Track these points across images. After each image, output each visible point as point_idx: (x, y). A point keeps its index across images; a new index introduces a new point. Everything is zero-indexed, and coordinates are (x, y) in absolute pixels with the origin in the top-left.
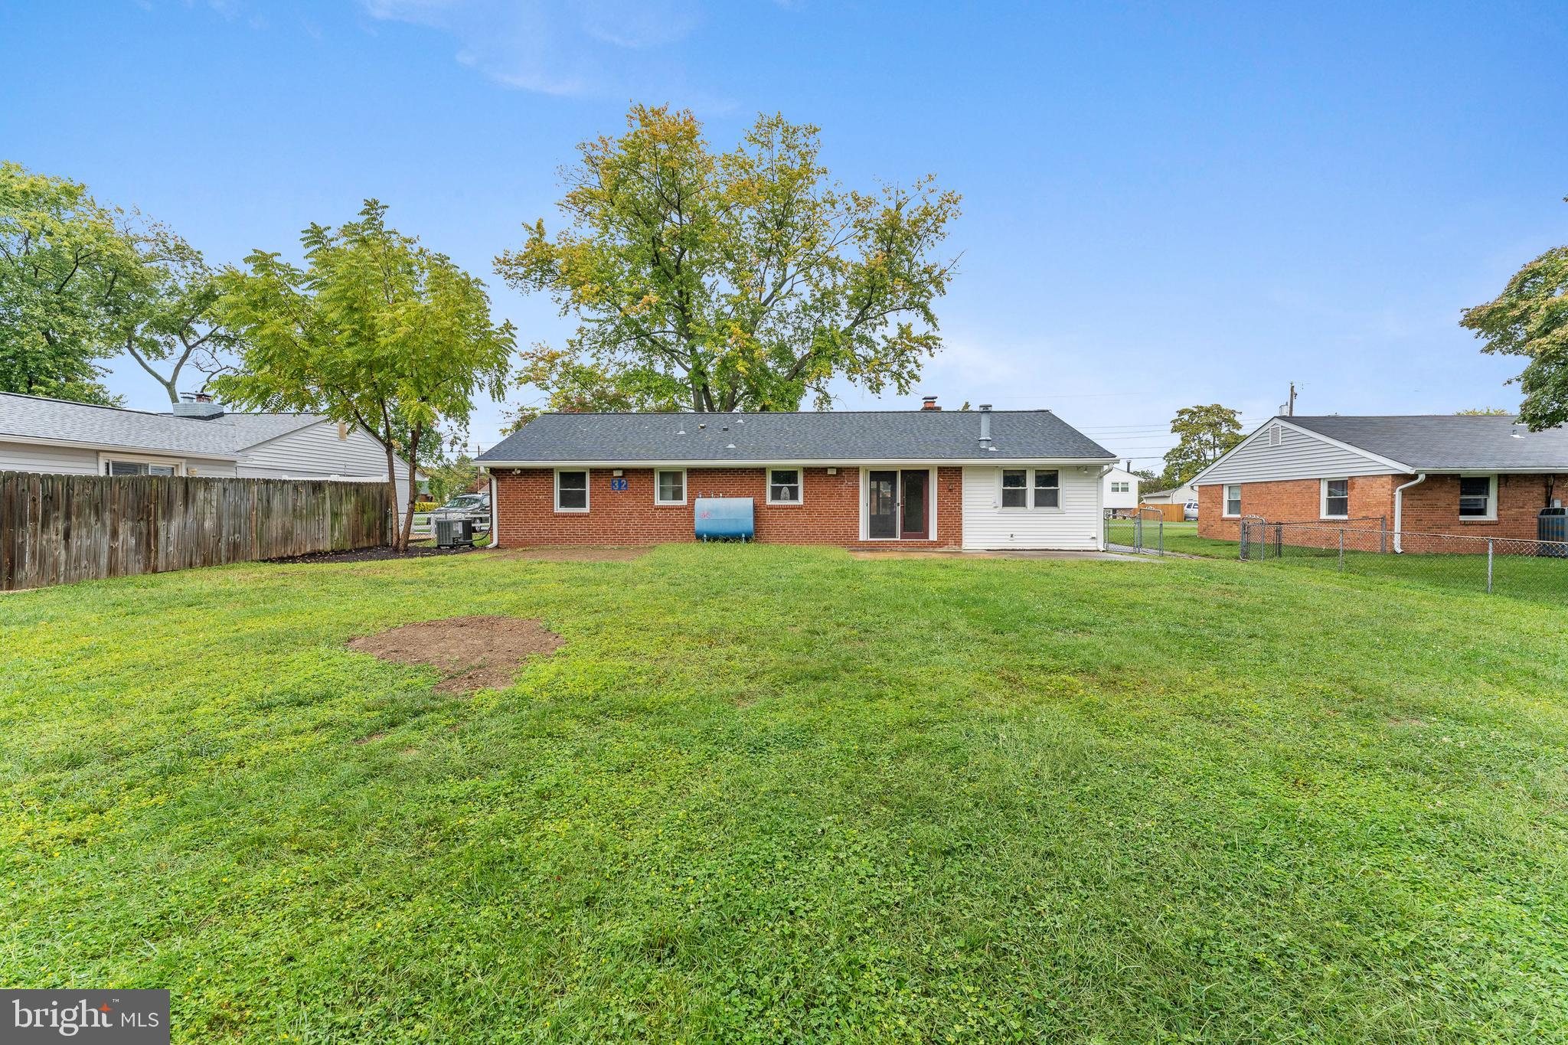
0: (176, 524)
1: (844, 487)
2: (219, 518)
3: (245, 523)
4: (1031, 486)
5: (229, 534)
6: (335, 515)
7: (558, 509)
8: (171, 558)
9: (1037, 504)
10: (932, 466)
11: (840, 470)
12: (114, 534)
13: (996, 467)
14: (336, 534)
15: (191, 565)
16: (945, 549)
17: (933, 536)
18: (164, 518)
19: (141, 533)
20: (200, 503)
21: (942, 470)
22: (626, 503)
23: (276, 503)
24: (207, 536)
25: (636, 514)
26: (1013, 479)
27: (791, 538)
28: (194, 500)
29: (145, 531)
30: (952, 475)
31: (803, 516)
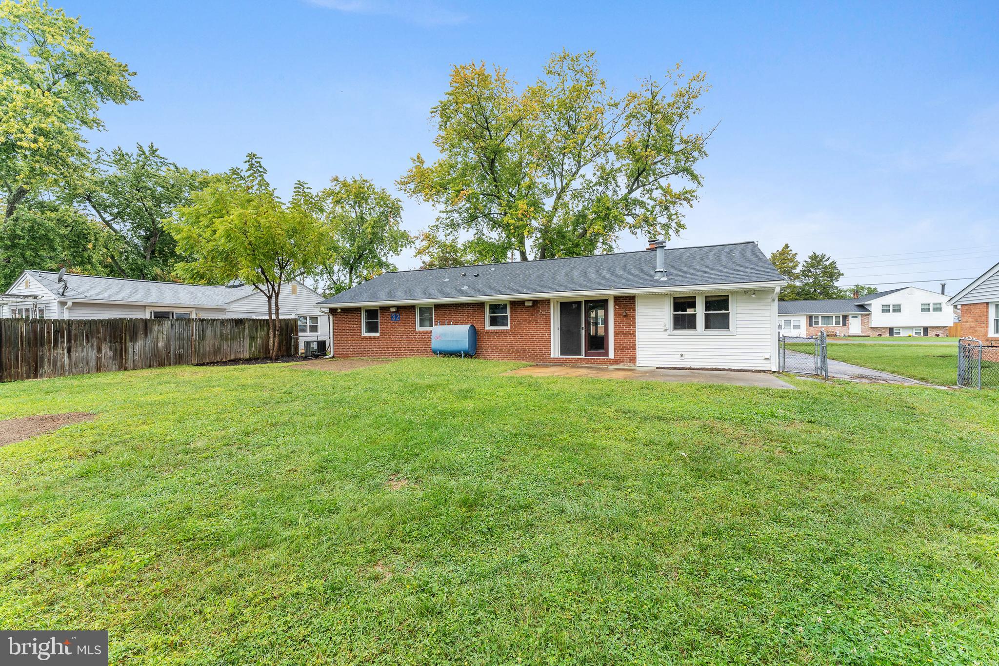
0: (139, 344)
1: (540, 315)
2: (169, 341)
3: (187, 343)
4: (700, 311)
5: (175, 349)
6: (252, 338)
7: (364, 334)
8: (136, 363)
9: (707, 326)
10: (610, 295)
11: (536, 303)
12: (99, 350)
13: (666, 295)
14: (253, 349)
15: (150, 366)
16: (621, 366)
17: (611, 355)
18: (131, 341)
19: (116, 349)
20: (155, 333)
21: (617, 299)
22: (400, 329)
23: (209, 332)
24: (161, 350)
25: (405, 337)
26: (682, 304)
27: (503, 356)
28: (151, 331)
29: (119, 348)
30: (626, 303)
31: (509, 338)
